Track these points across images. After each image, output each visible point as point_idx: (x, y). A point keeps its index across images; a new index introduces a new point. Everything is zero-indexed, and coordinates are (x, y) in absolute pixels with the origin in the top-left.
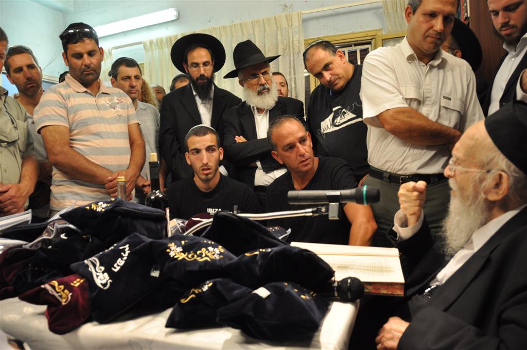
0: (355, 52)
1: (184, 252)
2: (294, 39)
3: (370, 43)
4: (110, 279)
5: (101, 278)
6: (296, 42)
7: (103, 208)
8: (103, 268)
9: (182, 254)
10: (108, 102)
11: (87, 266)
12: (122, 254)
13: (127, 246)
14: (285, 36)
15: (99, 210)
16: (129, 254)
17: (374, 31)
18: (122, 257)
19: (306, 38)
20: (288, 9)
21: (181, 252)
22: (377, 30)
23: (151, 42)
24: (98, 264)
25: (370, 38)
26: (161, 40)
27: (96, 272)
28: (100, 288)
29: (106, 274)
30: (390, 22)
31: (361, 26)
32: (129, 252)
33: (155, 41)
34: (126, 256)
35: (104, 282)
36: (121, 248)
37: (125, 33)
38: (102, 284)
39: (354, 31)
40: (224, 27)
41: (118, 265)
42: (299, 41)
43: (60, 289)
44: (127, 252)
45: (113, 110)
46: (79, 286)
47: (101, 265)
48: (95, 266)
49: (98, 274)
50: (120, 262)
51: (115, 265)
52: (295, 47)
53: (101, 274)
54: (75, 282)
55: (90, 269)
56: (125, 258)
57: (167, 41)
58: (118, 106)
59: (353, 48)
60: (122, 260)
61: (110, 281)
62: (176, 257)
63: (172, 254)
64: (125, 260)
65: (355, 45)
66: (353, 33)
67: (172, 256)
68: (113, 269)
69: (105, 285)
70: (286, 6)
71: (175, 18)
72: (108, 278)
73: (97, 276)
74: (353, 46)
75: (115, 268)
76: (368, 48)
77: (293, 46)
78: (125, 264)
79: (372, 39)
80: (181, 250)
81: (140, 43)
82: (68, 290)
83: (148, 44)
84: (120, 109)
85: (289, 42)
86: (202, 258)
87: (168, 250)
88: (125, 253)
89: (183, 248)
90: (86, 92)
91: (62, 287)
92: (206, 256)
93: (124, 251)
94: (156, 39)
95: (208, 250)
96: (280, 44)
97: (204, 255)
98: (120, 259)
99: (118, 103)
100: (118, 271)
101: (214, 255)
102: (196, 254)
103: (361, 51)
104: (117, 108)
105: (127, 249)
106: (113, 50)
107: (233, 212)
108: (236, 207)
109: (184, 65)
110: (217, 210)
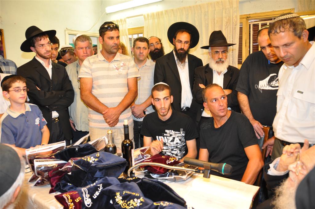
1: (122, 200)
2: (234, 16)
4: (91, 202)
5: (88, 202)
6: (234, 18)
7: (93, 161)
8: (89, 195)
9: (121, 201)
10: (116, 66)
11: (82, 193)
12: (99, 189)
13: (101, 184)
14: (227, 14)
15: (91, 161)
16: (102, 189)
17: (288, 10)
18: (98, 190)
19: (240, 14)
21: (121, 200)
22: (290, 10)
23: (148, 15)
24: (87, 193)
26: (153, 14)
27: (86, 197)
28: (86, 207)
29: (90, 199)
30: (301, 4)
31: (280, 6)
32: (102, 188)
33: (150, 15)
34: (100, 190)
35: (88, 204)
36: (98, 185)
37: (134, 8)
38: (87, 204)
39: (274, 10)
40: (190, 7)
41: (96, 195)
42: (236, 16)
43: (70, 201)
44: (101, 188)
45: (117, 70)
46: (78, 202)
47: (88, 194)
48: (86, 193)
49: (86, 198)
50: (97, 193)
51: (95, 195)
52: (233, 21)
53: (88, 199)
54: (77, 199)
55: (83, 195)
56: (100, 192)
57: (156, 15)
58: (121, 68)
60: (98, 192)
61: (92, 203)
62: (118, 202)
63: (117, 200)
64: (100, 193)
67: (117, 201)
68: (93, 196)
69: (89, 205)
72: (90, 201)
73: (86, 200)
75: (94, 196)
77: (232, 21)
78: (99, 195)
80: (122, 199)
81: (142, 15)
82: (74, 203)
83: (146, 16)
84: (122, 70)
85: (230, 17)
86: (130, 206)
87: (116, 197)
88: (100, 189)
89: (122, 198)
90: (104, 60)
91: (71, 200)
92: (132, 205)
93: (99, 187)
95: (134, 201)
96: (224, 19)
97: (130, 205)
98: (97, 192)
99: (122, 66)
100: (96, 198)
101: (136, 204)
102: (127, 203)
104: (120, 70)
105: (101, 186)
106: (127, 19)
107: (180, 132)
108: (182, 129)
109: (174, 39)
110: (171, 131)
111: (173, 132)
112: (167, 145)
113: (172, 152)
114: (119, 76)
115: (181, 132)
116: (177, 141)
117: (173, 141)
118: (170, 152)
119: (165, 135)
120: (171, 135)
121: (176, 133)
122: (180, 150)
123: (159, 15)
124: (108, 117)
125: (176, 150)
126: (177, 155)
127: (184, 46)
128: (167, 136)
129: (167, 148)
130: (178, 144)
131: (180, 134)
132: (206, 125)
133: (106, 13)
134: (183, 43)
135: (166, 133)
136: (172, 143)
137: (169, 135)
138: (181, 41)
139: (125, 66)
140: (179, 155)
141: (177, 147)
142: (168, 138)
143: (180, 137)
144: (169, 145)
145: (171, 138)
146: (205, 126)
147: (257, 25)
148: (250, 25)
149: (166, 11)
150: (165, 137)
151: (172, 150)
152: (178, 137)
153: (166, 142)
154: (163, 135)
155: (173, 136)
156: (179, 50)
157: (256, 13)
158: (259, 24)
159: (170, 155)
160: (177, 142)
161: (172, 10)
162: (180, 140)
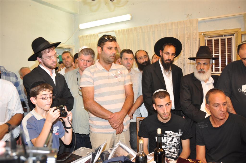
0: (225, 39)
2: (194, 33)
3: (233, 35)
6: (194, 35)
10: (114, 74)
17: (236, 29)
19: (199, 32)
20: (190, 16)
22: (238, 29)
23: (119, 31)
25: (234, 33)
26: (124, 30)
31: (229, 26)
33: (121, 31)
37: (104, 26)
40: (156, 25)
42: (196, 33)
45: (116, 78)
57: (127, 31)
58: (119, 76)
59: (224, 37)
65: (225, 36)
66: (224, 30)
70: (188, 15)
71: (130, 19)
74: (223, 36)
76: (232, 38)
79: (235, 33)
81: (113, 31)
83: (117, 32)
84: (120, 78)
85: (191, 34)
90: (103, 69)
94: (122, 30)
99: (120, 74)
103: (228, 39)
104: (119, 77)
106: (99, 34)
107: (178, 133)
108: (180, 130)
109: (160, 51)
110: (170, 132)
111: (172, 133)
112: (166, 145)
113: (170, 151)
114: (118, 83)
115: (180, 133)
116: (175, 140)
117: (171, 141)
118: (168, 151)
119: (165, 135)
120: (170, 136)
121: (175, 133)
122: (177, 149)
123: (129, 31)
124: (115, 122)
125: (173, 149)
126: (174, 153)
127: (171, 57)
128: (166, 137)
129: (165, 148)
130: (176, 143)
131: (178, 134)
132: (203, 124)
133: (79, 29)
134: (170, 54)
135: (166, 134)
136: (170, 143)
137: (168, 136)
138: (169, 53)
139: (122, 74)
140: (176, 152)
141: (174, 146)
142: (167, 138)
143: (178, 137)
144: (167, 144)
145: (170, 139)
146: (201, 125)
147: (211, 41)
148: (205, 40)
149: (136, 28)
150: (165, 138)
151: (170, 149)
152: (176, 137)
153: (165, 141)
154: (163, 135)
155: (172, 137)
156: (166, 60)
157: (210, 31)
158: (212, 39)
159: (168, 153)
160: (175, 142)
161: (141, 27)
162: (178, 139)
